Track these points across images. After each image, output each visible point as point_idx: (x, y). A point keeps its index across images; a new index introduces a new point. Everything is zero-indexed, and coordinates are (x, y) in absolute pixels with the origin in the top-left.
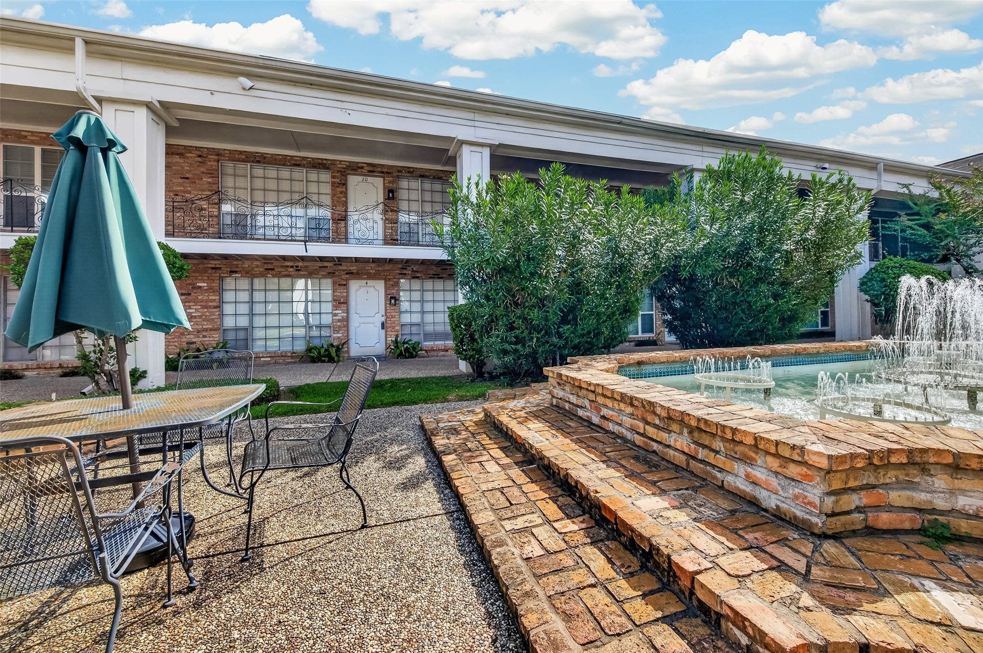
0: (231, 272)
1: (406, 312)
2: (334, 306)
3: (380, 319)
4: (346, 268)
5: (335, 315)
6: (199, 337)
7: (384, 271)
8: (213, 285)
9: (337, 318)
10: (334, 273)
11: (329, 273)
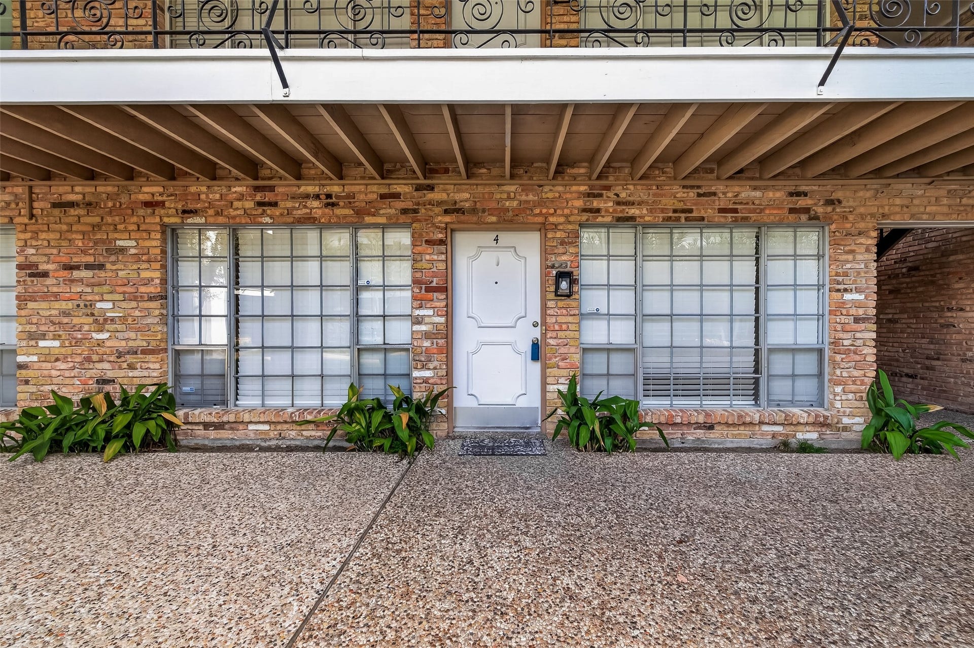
0: (184, 212)
1: (596, 314)
2: (414, 298)
3: (527, 334)
4: (444, 196)
5: (418, 321)
6: (120, 368)
7: (541, 203)
8: (147, 243)
9: (423, 328)
10: (416, 211)
11: (405, 211)
